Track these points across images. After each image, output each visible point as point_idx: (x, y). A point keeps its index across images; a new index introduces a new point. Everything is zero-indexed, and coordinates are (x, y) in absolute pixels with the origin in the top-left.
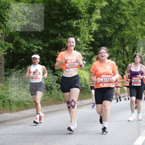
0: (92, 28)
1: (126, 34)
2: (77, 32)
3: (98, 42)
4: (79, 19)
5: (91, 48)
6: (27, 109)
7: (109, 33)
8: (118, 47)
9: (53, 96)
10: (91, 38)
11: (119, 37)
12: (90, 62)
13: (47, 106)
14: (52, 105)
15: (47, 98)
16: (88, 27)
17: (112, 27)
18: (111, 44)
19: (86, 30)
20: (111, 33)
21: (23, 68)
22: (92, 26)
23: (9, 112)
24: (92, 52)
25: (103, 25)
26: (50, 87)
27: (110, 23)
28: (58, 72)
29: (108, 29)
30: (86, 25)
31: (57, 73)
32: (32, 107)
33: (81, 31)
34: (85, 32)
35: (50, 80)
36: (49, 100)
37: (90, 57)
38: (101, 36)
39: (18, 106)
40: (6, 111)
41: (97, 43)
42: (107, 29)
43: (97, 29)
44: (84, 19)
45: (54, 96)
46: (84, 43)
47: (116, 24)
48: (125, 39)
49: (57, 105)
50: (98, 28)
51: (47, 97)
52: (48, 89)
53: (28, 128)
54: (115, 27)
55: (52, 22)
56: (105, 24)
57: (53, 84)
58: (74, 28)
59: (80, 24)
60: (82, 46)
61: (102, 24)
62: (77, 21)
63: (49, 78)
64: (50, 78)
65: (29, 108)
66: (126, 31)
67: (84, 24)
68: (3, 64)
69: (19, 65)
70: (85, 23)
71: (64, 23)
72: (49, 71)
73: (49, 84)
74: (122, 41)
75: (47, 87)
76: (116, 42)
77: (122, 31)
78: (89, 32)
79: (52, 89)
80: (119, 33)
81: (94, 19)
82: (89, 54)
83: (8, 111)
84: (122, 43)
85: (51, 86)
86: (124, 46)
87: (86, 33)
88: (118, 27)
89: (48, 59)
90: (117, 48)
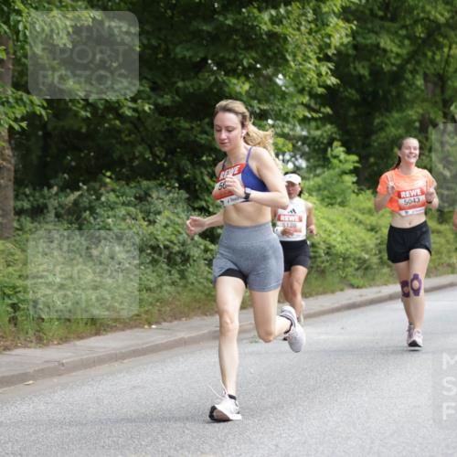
0: (329, 36)
1: (453, 57)
2: (275, 54)
3: (350, 90)
4: (282, 5)
5: (328, 110)
6: (97, 333)
7: (393, 55)
8: (426, 105)
9: (190, 287)
10: (327, 73)
11: (428, 68)
12: (321, 163)
13: (171, 322)
14: (187, 316)
15: (170, 293)
16: (316, 32)
17: (403, 32)
18: (399, 96)
19: (310, 43)
20: (398, 55)
21: (81, 184)
22: (329, 30)
23: (33, 344)
24: (331, 123)
25: (369, 26)
26: (179, 252)
27: (393, 19)
28: (206, 198)
29: (389, 42)
30: (309, 27)
31: (206, 201)
32: (116, 326)
33: (290, 47)
34: (304, 54)
35: (180, 229)
36: (179, 300)
37: (322, 143)
38: (363, 67)
39: (68, 323)
40: (25, 340)
41: (347, 94)
42: (386, 42)
43: (349, 42)
44: (298, 4)
45: (196, 284)
46: (301, 91)
47: (416, 22)
48: (449, 78)
49: (205, 317)
50: (350, 39)
51: (169, 288)
52: (175, 260)
53: (106, 402)
54: (414, 33)
55: (182, 18)
56: (378, 22)
57: (189, 241)
58: (263, 39)
59: (285, 22)
60: (294, 106)
61: (366, 22)
62: (273, 12)
63: (177, 219)
64: (180, 221)
65: (105, 330)
66: (454, 46)
67: (300, 24)
68: (9, 170)
69: (68, 174)
70: (304, 18)
71: (226, 19)
72: (176, 195)
73: (176, 241)
74: (440, 83)
75: (171, 253)
76: (418, 88)
77: (440, 47)
78: (317, 51)
79: (186, 259)
80: (430, 54)
81: (335, 5)
82: (318, 133)
83: (31, 342)
84: (438, 91)
85: (185, 251)
86: (446, 103)
87: (309, 57)
88: (422, 32)
89: (171, 152)
90: (421, 111)
